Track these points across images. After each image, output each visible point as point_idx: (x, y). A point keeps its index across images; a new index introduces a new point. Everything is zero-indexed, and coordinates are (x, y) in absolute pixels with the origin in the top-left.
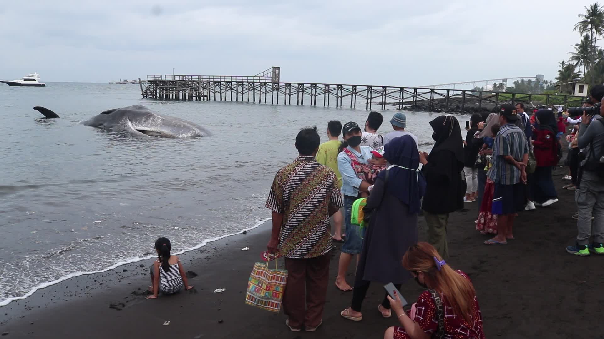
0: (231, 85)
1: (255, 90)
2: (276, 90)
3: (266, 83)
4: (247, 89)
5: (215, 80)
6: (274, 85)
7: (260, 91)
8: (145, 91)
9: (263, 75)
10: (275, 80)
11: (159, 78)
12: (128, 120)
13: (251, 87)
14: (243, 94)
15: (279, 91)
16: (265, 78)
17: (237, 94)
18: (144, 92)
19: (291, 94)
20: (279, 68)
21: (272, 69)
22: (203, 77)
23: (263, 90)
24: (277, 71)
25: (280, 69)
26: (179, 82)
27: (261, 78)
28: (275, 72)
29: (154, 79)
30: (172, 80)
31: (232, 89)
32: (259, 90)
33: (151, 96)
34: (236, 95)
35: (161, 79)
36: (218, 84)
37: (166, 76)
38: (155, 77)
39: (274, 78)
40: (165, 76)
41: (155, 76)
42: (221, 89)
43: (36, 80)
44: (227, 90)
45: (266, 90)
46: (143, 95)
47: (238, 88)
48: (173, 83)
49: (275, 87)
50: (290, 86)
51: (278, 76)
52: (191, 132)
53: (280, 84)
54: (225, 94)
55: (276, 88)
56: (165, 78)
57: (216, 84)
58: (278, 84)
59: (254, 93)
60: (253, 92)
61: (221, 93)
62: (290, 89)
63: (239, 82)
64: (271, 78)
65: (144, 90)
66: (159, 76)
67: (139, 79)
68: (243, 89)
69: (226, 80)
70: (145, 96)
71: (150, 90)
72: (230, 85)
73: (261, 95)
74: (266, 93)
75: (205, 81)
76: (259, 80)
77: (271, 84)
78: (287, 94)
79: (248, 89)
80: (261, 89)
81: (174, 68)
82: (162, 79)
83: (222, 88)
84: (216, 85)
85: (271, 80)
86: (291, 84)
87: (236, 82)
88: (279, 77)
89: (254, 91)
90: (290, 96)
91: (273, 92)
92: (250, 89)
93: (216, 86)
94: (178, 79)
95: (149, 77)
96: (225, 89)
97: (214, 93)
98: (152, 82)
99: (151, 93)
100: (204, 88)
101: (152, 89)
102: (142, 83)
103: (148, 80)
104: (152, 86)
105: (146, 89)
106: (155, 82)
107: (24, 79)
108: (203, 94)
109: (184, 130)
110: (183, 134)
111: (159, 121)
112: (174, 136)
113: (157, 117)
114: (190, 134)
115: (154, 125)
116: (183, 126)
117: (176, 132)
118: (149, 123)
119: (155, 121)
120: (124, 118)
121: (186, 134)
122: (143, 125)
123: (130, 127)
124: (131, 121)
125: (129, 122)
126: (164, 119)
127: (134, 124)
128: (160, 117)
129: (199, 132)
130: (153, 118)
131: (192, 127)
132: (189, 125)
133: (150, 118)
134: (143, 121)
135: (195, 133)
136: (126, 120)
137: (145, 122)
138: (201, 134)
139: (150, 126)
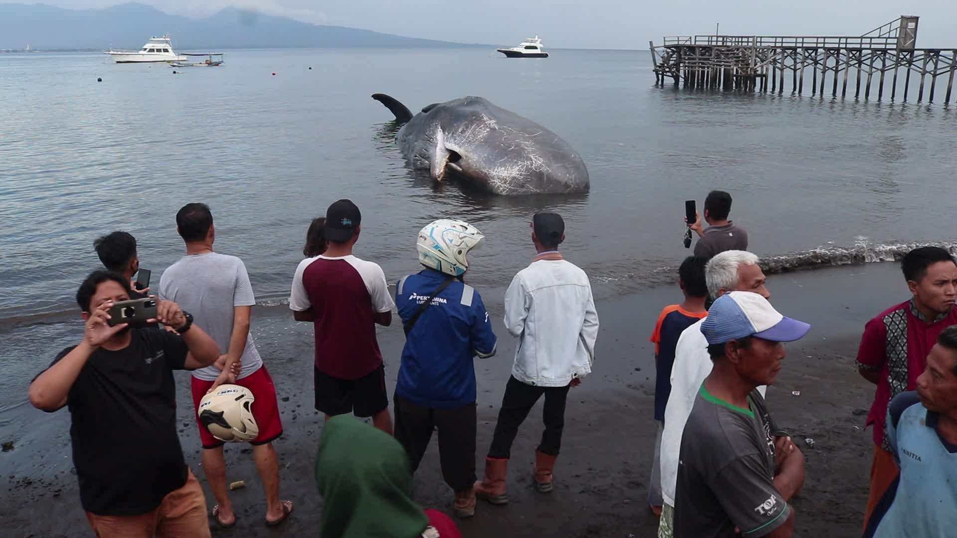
0: (816, 54)
1: (863, 65)
2: (904, 65)
3: (884, 51)
4: (845, 63)
5: (784, 45)
6: (901, 54)
7: (871, 66)
8: (661, 64)
9: (880, 36)
10: (905, 43)
11: (686, 41)
12: (440, 128)
13: (853, 59)
14: (837, 72)
15: (912, 66)
16: (884, 41)
17: (824, 72)
18: (660, 67)
19: (938, 72)
20: (917, 18)
21: (900, 20)
22: (763, 39)
23: (878, 64)
24: (911, 25)
25: (919, 19)
26: (716, 48)
27: (874, 41)
28: (906, 27)
29: (676, 43)
30: (709, 45)
31: (816, 63)
32: (869, 64)
33: (670, 74)
34: (822, 74)
35: (690, 44)
36: (791, 53)
37: (697, 37)
38: (678, 41)
39: (901, 40)
40: (696, 39)
41: (678, 38)
42: (795, 62)
44: (806, 64)
45: (884, 65)
46: (656, 71)
47: (827, 60)
48: (707, 49)
49: (902, 59)
50: (938, 57)
51: (913, 36)
52: (520, 163)
53: (916, 53)
54: (802, 72)
55: (904, 61)
56: (696, 41)
57: (786, 52)
58: (911, 51)
59: (859, 72)
60: (857, 69)
61: (795, 70)
62: (936, 64)
63: (829, 49)
64: (896, 40)
65: (659, 61)
67: (651, 43)
68: (837, 62)
69: (805, 45)
70: (661, 73)
71: (667, 64)
72: (813, 54)
73: (871, 74)
74: (883, 71)
75: (765, 47)
76: (871, 44)
77: (894, 52)
78: (927, 72)
79: (847, 63)
80: (872, 62)
81: (718, 24)
82: (692, 44)
83: (798, 61)
84: (786, 54)
85: (896, 44)
86: (940, 52)
87: (824, 48)
88: (915, 38)
89: (860, 66)
90: (935, 76)
91: (897, 70)
92: (850, 63)
93: (786, 57)
94: (715, 44)
95: (666, 40)
96: (803, 63)
97: (782, 70)
98: (673, 49)
99: (669, 69)
100: (762, 61)
101: (673, 62)
102: (654, 50)
103: (665, 45)
104: (675, 56)
105: (663, 61)
106: (678, 48)
107: (524, 47)
108: (759, 72)
109: (508, 158)
110: (501, 167)
111: (484, 133)
112: (483, 171)
113: (486, 123)
114: (518, 168)
115: (470, 141)
116: (513, 147)
117: (491, 162)
118: (466, 135)
119: (476, 133)
120: (434, 124)
121: (508, 169)
122: (455, 140)
123: (437, 144)
124: (443, 131)
125: (439, 132)
126: (497, 128)
127: (445, 138)
128: (492, 123)
129: (540, 164)
130: (478, 125)
131: (529, 153)
132: (527, 147)
133: (472, 125)
134: (460, 131)
135: (530, 167)
136: (436, 127)
137: (461, 132)
138: (545, 169)
139: (463, 143)
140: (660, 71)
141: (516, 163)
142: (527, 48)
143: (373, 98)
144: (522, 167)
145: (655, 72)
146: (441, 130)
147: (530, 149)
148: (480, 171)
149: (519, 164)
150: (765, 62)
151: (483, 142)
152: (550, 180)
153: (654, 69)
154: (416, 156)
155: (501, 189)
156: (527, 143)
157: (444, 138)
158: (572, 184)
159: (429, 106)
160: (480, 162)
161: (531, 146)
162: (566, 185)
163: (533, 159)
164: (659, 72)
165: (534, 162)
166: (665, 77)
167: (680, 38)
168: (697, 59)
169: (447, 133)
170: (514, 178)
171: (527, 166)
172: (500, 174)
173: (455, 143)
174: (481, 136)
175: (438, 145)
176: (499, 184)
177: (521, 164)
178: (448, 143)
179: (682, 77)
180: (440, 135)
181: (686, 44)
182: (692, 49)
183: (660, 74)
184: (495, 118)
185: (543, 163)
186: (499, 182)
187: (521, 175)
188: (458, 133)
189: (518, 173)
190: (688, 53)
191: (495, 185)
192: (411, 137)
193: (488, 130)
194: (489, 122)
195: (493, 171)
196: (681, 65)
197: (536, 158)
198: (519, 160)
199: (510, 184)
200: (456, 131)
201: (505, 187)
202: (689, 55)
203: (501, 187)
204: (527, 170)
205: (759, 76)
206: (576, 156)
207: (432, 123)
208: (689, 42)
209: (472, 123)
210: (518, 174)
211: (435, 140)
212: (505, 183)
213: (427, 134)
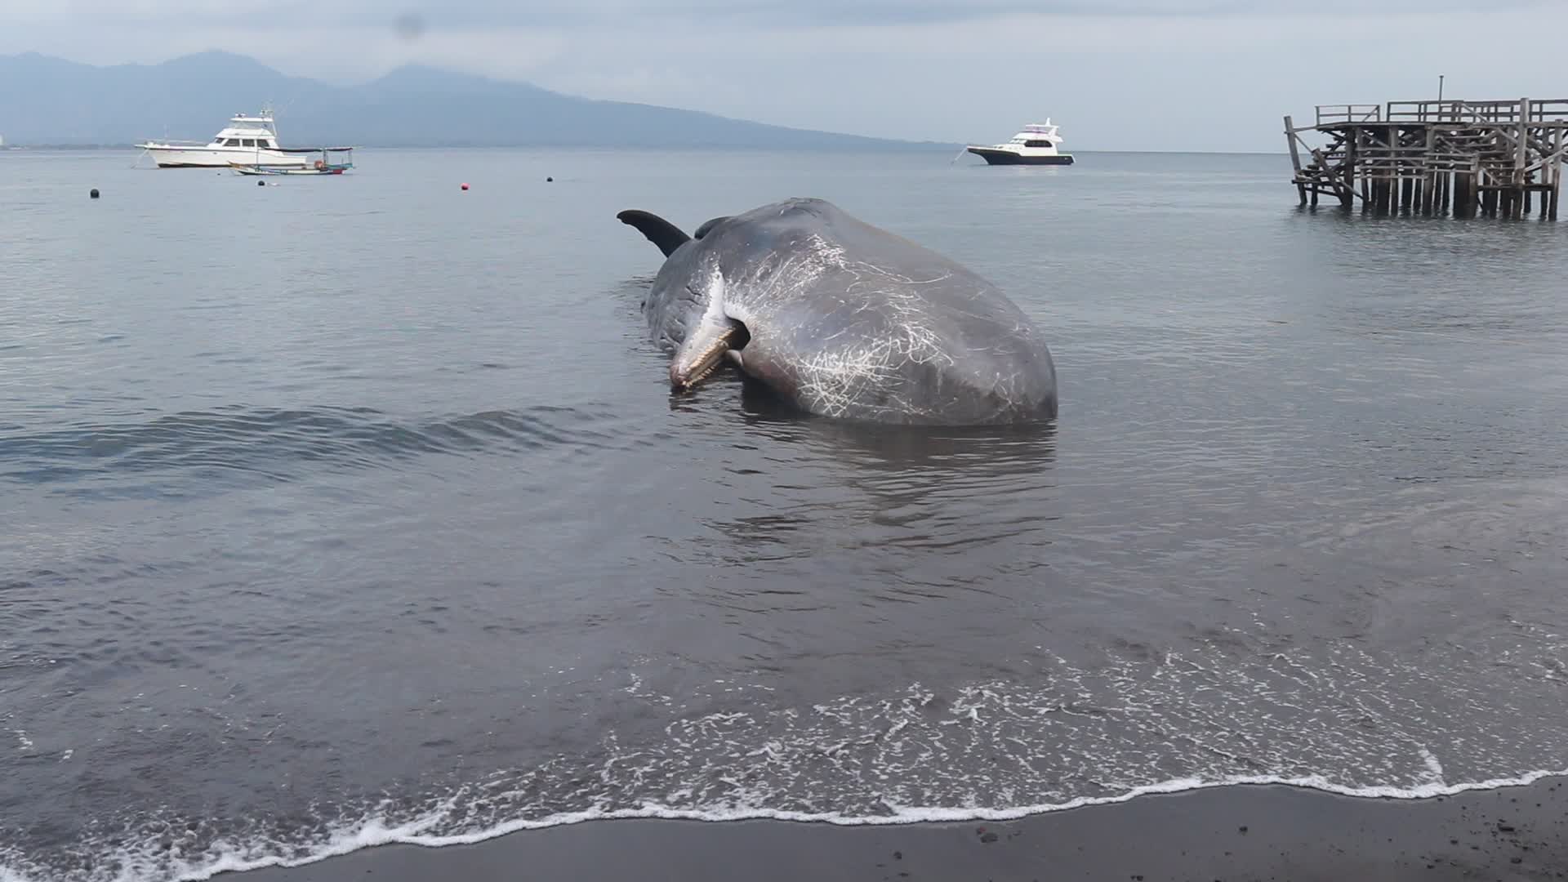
8: (1309, 167)
11: (1369, 115)
12: (717, 268)
18: (1307, 173)
22: (1546, 107)
26: (1435, 128)
29: (1346, 119)
30: (1419, 121)
33: (1330, 189)
35: (1375, 120)
37: (1392, 106)
38: (1350, 114)
40: (1389, 109)
41: (1349, 108)
43: (1053, 144)
46: (1299, 182)
48: (1415, 131)
56: (1389, 115)
65: (1306, 162)
66: (1369, 110)
67: (1287, 120)
70: (1310, 186)
71: (1325, 166)
75: (1551, 125)
81: (1442, 77)
82: (1382, 120)
94: (1435, 119)
95: (1321, 112)
98: (1338, 133)
99: (1330, 178)
100: (1545, 154)
101: (1338, 161)
102: (1296, 136)
103: (1318, 125)
104: (1341, 148)
105: (1316, 161)
106: (1349, 130)
107: (1025, 141)
108: (1537, 181)
109: (850, 331)
110: (831, 353)
111: (809, 275)
112: (788, 361)
113: (820, 253)
114: (871, 355)
115: (775, 296)
116: (866, 306)
117: (809, 342)
118: (770, 283)
119: (792, 277)
120: (706, 260)
121: (847, 355)
122: (746, 295)
123: (708, 306)
124: (723, 275)
125: (715, 280)
126: (842, 265)
127: (727, 291)
128: (835, 255)
129: (927, 345)
130: (799, 260)
131: (902, 318)
132: (901, 305)
133: (786, 260)
134: (759, 274)
135: (900, 352)
136: (710, 267)
137: (762, 278)
138: (938, 358)
139: (759, 302)
140: (1310, 179)
141: (868, 342)
142: (1029, 144)
143: (620, 220)
144: (881, 353)
145: (1296, 185)
146: (721, 274)
147: (905, 311)
148: (780, 363)
149: (873, 345)
150: (1550, 159)
151: (804, 297)
152: (952, 385)
153: (1294, 178)
154: (662, 338)
155: (829, 406)
156: (901, 296)
157: (724, 293)
158: (1008, 395)
159: (706, 224)
160: (784, 343)
161: (909, 304)
162: (994, 399)
163: (910, 333)
164: (1305, 186)
165: (911, 340)
166: (1319, 195)
167: (1352, 108)
168: (1393, 155)
169: (731, 282)
170: (860, 379)
171: (892, 350)
172: (827, 369)
173: (744, 303)
174: (802, 283)
175: (709, 309)
176: (823, 393)
177: (878, 346)
178: (731, 302)
179: (1358, 196)
180: (716, 286)
181: (1368, 120)
182: (1381, 131)
183: (1309, 189)
184: (844, 244)
185: (935, 344)
186: (823, 390)
187: (878, 372)
188: (753, 281)
189: (870, 367)
190: (1372, 142)
191: (816, 396)
192: (662, 295)
193: (820, 269)
194: (826, 252)
195: (811, 364)
196: (1357, 169)
197: (917, 331)
198: (875, 337)
199: (851, 392)
200: (750, 275)
201: (838, 401)
202: (1375, 145)
203: (829, 401)
204: (895, 359)
205: (1537, 187)
206: (1025, 331)
207: (702, 259)
208: (1376, 116)
209: (785, 253)
210: (871, 370)
211: (703, 297)
212: (838, 391)
213: (689, 284)
